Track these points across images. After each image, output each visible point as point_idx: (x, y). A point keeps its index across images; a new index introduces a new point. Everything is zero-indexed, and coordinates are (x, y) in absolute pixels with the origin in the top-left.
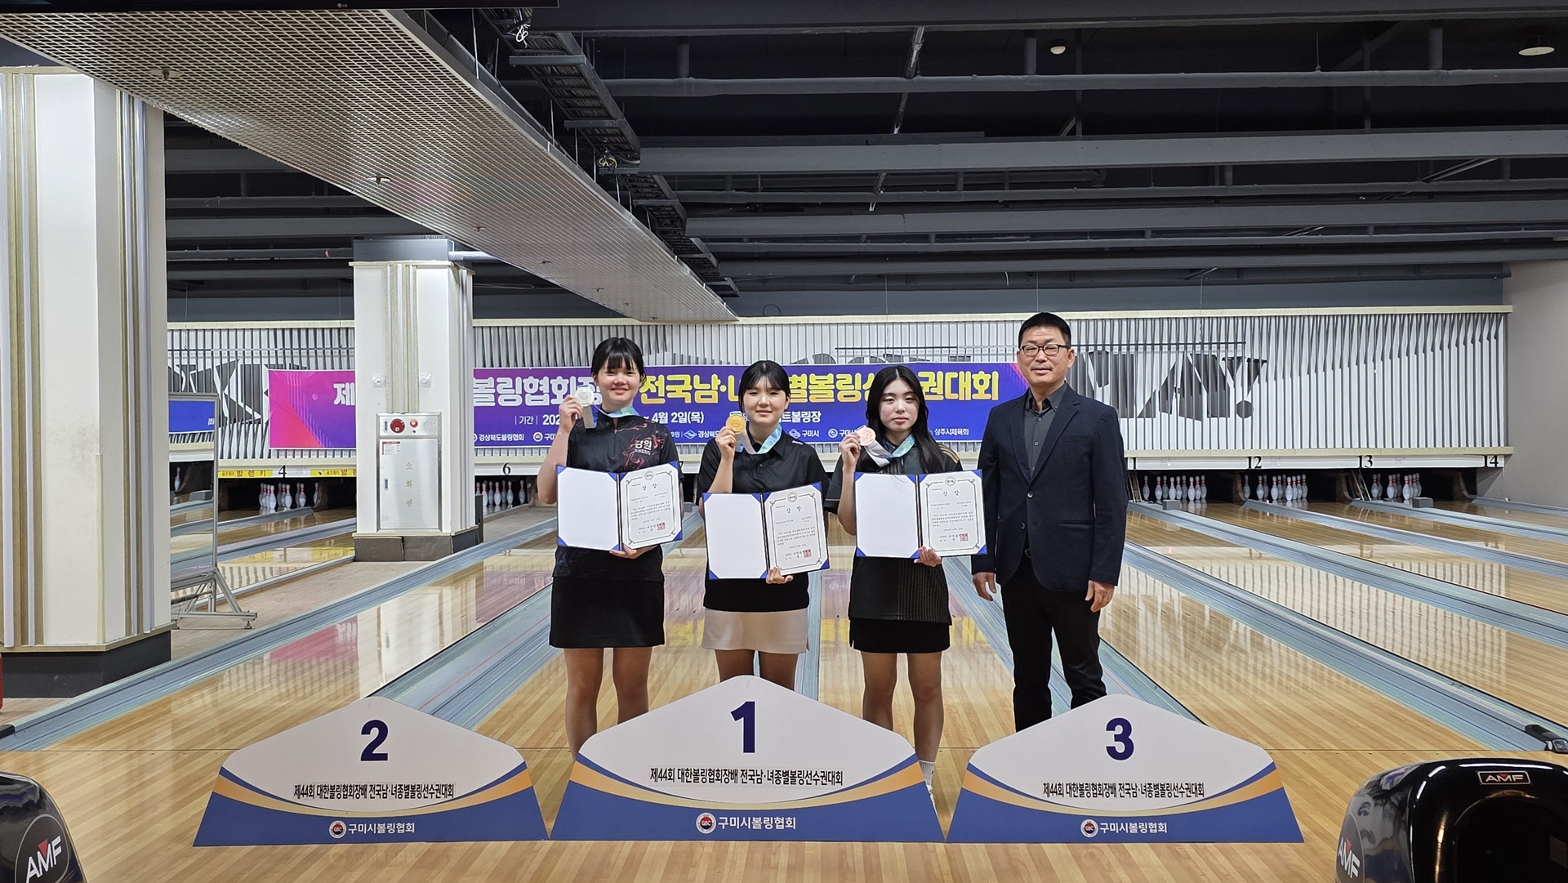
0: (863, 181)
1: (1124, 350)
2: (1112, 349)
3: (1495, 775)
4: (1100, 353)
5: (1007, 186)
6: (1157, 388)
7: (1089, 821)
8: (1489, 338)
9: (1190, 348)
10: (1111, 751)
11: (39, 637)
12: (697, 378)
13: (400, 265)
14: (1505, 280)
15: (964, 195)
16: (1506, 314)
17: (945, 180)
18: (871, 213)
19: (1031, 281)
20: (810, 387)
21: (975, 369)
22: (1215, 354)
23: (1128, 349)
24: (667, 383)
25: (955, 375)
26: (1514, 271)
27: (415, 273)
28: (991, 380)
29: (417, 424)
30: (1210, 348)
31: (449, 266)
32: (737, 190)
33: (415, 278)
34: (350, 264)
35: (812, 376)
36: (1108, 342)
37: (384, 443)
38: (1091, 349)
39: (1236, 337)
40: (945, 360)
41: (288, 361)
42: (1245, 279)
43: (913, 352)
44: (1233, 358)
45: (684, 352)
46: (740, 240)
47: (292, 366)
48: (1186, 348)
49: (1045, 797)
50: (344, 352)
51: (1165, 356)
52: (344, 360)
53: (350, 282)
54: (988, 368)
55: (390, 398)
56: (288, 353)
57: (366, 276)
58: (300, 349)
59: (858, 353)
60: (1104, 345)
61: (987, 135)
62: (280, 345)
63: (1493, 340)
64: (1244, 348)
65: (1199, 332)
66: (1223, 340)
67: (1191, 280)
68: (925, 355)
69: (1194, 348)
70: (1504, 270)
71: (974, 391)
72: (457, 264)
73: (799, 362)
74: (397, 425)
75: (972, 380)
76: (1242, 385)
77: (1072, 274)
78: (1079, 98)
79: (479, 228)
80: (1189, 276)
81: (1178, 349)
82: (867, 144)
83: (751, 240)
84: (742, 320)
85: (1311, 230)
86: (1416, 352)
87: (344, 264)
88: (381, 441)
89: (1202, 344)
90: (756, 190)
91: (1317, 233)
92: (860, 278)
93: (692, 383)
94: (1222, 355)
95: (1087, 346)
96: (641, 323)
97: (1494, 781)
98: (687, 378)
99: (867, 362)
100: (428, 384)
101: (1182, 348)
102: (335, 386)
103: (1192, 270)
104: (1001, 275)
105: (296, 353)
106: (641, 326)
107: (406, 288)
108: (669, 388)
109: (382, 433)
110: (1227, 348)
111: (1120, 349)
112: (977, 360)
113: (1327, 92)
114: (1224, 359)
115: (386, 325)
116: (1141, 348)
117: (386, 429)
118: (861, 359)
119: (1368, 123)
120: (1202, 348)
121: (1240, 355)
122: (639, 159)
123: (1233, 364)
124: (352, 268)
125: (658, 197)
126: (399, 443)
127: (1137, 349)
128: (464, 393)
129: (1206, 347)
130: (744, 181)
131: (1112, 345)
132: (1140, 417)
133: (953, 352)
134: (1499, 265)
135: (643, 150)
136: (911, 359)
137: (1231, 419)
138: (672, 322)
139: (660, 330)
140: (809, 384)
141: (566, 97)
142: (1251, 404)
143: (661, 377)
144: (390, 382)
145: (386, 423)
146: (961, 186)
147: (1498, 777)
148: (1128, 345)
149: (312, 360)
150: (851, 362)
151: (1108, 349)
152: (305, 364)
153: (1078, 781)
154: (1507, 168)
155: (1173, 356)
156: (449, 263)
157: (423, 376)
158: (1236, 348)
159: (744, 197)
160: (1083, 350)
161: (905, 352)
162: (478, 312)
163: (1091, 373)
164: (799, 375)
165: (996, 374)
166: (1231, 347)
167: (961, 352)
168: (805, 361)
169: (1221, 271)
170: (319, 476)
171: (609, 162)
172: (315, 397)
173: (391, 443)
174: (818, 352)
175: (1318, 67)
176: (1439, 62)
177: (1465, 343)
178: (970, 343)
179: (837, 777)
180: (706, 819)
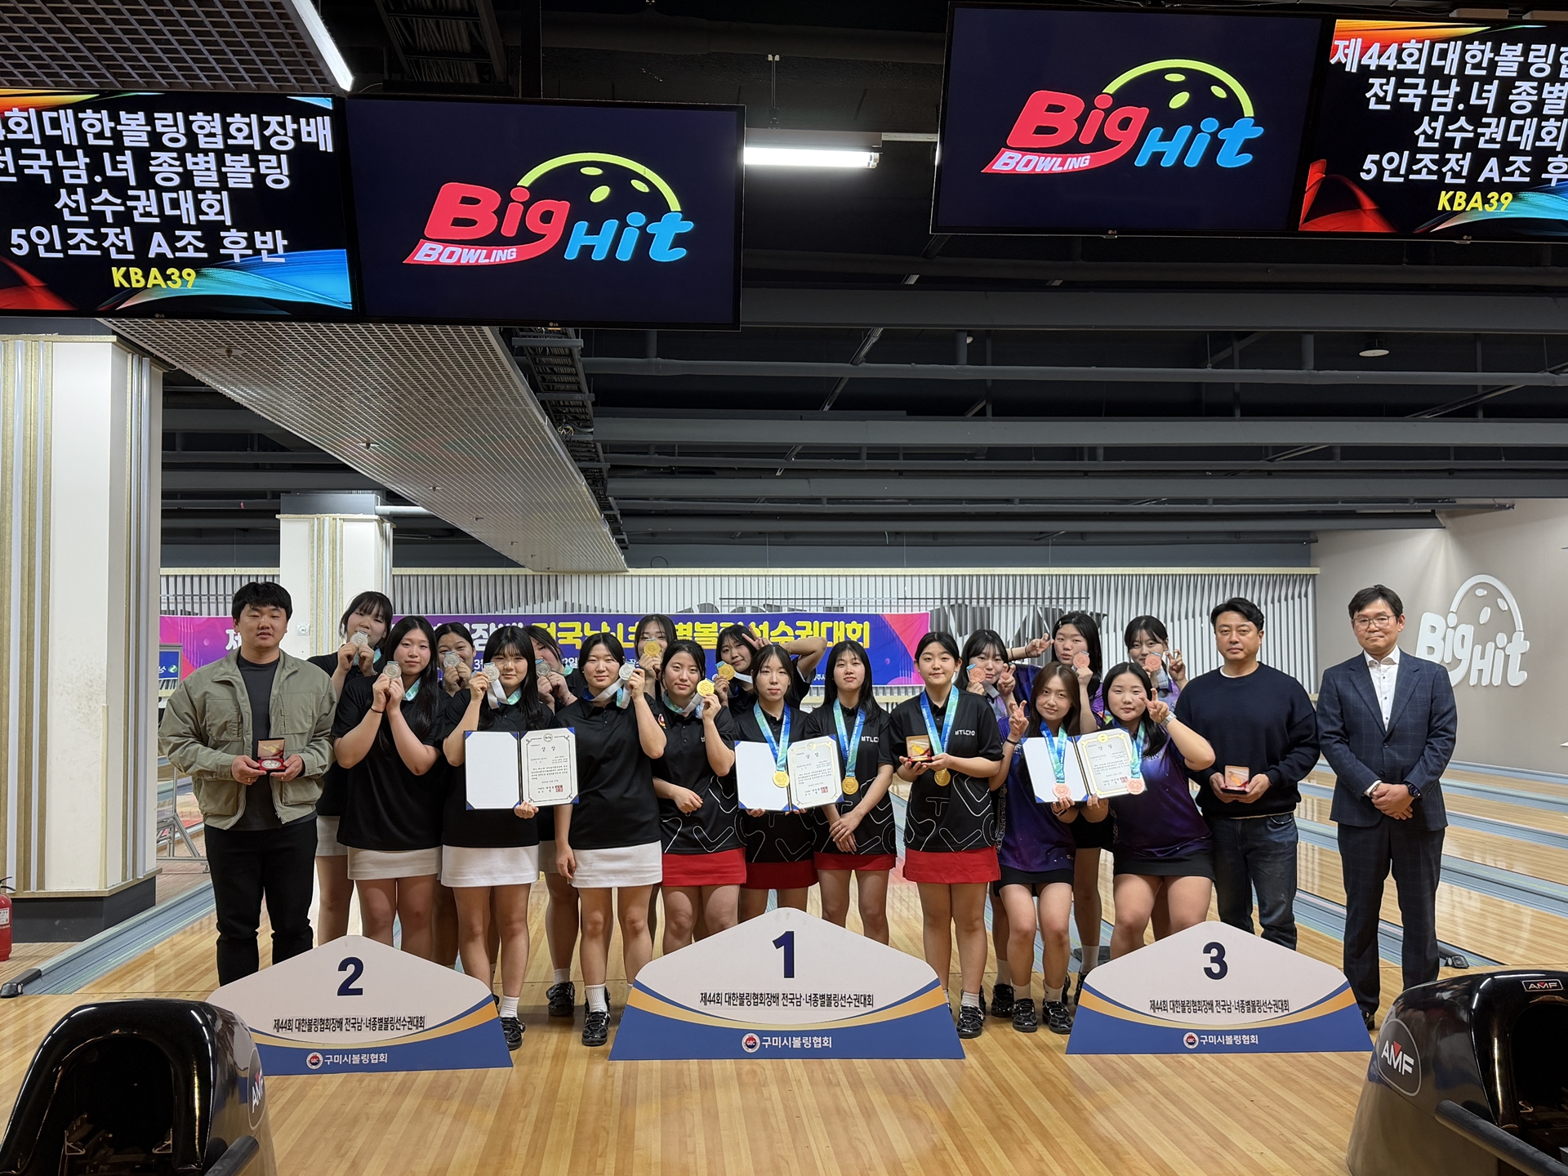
0: (778, 451)
1: (982, 602)
2: (971, 603)
4: (960, 606)
5: (901, 457)
7: (1190, 1033)
8: (1300, 597)
9: (1040, 602)
10: (1208, 971)
11: (41, 883)
12: (587, 625)
13: (327, 518)
14: (1313, 545)
15: (867, 464)
16: (1314, 575)
17: (852, 453)
18: (778, 477)
19: (899, 539)
20: (695, 634)
21: (848, 619)
22: (1062, 608)
23: (986, 603)
24: (559, 630)
25: (829, 624)
26: (1320, 538)
27: (342, 526)
28: (862, 629)
30: (1058, 602)
31: (376, 520)
32: (659, 454)
33: (342, 531)
34: (277, 516)
35: (697, 624)
36: (967, 596)
38: (953, 602)
39: (1080, 593)
40: (821, 611)
41: (180, 607)
42: (1088, 540)
43: (791, 603)
45: (575, 601)
48: (1036, 602)
49: (1151, 1012)
51: (1018, 609)
53: (276, 533)
54: (861, 619)
55: (314, 646)
57: (293, 530)
58: (193, 595)
59: (740, 603)
60: (964, 599)
61: (908, 414)
63: (1304, 599)
64: (1087, 602)
65: (1048, 588)
66: (1068, 596)
67: (1042, 541)
68: (803, 606)
69: (1044, 602)
70: (1312, 537)
72: (383, 518)
73: (685, 611)
75: (846, 629)
77: (935, 535)
78: (989, 386)
79: (433, 488)
80: (1039, 538)
81: (1029, 602)
82: (800, 419)
83: (658, 499)
84: (632, 571)
85: (1158, 501)
87: (272, 513)
89: (1051, 599)
90: (673, 454)
91: (1164, 503)
92: (745, 534)
93: (582, 631)
95: (949, 599)
96: (534, 573)
98: (577, 625)
99: (748, 611)
101: (1033, 602)
102: (228, 632)
103: (1040, 533)
104: (881, 535)
106: (533, 576)
107: (333, 541)
108: (560, 634)
110: (1072, 602)
111: (978, 603)
112: (850, 611)
113: (1197, 386)
115: (312, 576)
116: (996, 602)
118: (742, 609)
119: (1238, 412)
120: (1051, 602)
122: (590, 427)
124: (279, 520)
125: (591, 460)
127: (993, 603)
129: (1054, 601)
130: (665, 449)
131: (971, 599)
133: (828, 603)
134: (1308, 532)
135: (595, 420)
136: (789, 609)
138: (564, 572)
139: (553, 580)
140: (694, 631)
141: (546, 373)
143: (553, 624)
144: (314, 629)
146: (864, 456)
148: (986, 599)
149: (205, 607)
150: (734, 611)
151: (967, 602)
152: (197, 610)
154: (1338, 451)
155: (1025, 609)
156: (377, 517)
158: (1080, 602)
159: (665, 461)
160: (945, 602)
161: (784, 603)
162: (398, 561)
163: (953, 624)
164: (685, 623)
165: (867, 624)
166: (1076, 602)
167: (836, 604)
168: (690, 610)
169: (1068, 534)
171: (568, 430)
172: (206, 643)
174: (703, 601)
175: (1210, 365)
176: (1311, 364)
177: (1279, 601)
178: (843, 596)
179: (868, 999)
180: (751, 1039)
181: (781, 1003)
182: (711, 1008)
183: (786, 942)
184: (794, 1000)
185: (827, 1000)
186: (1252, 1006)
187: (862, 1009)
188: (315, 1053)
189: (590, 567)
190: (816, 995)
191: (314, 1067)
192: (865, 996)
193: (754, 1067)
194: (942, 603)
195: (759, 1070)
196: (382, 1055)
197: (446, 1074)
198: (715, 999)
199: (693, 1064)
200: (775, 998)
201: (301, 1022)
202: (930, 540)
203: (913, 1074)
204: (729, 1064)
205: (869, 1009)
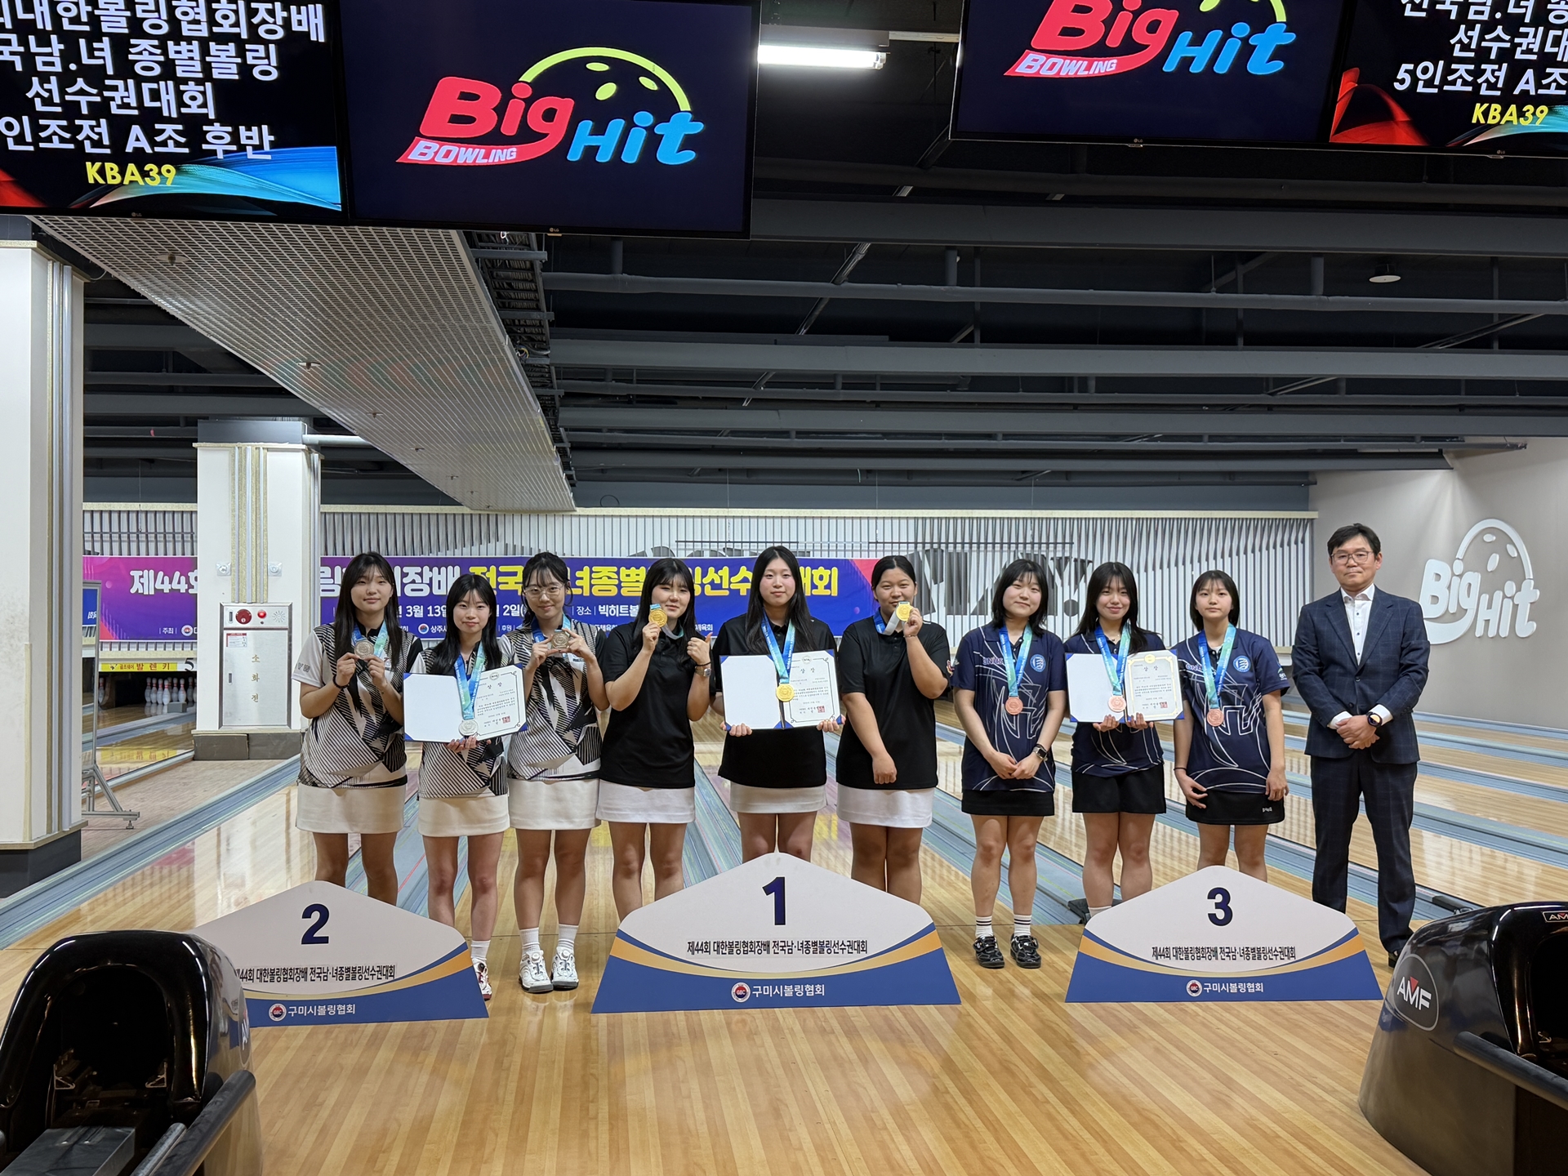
0: (750, 377)
1: (959, 547)
2: (947, 547)
4: (935, 551)
5: (878, 387)
6: (989, 586)
7: (1194, 981)
8: (1296, 543)
9: (1021, 546)
10: (1213, 917)
13: (250, 447)
14: (1312, 488)
15: (842, 394)
16: (1312, 519)
17: (825, 381)
18: (745, 408)
19: (871, 479)
21: (815, 564)
22: (1044, 554)
23: (963, 548)
24: (499, 574)
26: (1320, 479)
27: (265, 457)
28: (830, 576)
29: (265, 615)
30: (1040, 548)
31: (303, 450)
32: (617, 381)
33: (265, 461)
34: (194, 445)
36: (943, 540)
37: (228, 635)
38: (928, 547)
39: (1064, 537)
42: (1074, 481)
43: (753, 546)
44: (1061, 558)
45: (517, 543)
46: (599, 430)
48: (1017, 548)
49: (1153, 959)
51: (997, 555)
54: (828, 564)
55: (236, 587)
57: (211, 460)
59: (698, 546)
60: (940, 543)
61: (892, 339)
63: (1300, 545)
64: (1071, 548)
65: (1029, 533)
66: (1052, 540)
67: (1024, 482)
69: (1025, 548)
70: (1311, 478)
71: (814, 586)
72: (311, 448)
73: (638, 555)
74: (244, 616)
75: (812, 575)
76: (1070, 584)
77: (909, 473)
78: (978, 308)
79: (374, 414)
80: (1021, 478)
81: (1009, 548)
82: (776, 344)
83: (611, 430)
84: (580, 511)
85: (1151, 438)
86: (1231, 555)
87: (187, 443)
88: (225, 632)
89: (1033, 544)
90: (631, 381)
91: (1156, 440)
92: (705, 471)
94: (1051, 555)
95: (924, 543)
96: (472, 512)
99: (707, 555)
100: (278, 573)
101: (1013, 547)
102: (132, 573)
103: (1024, 472)
104: (853, 472)
105: (88, 537)
106: (471, 515)
107: (257, 474)
108: (501, 579)
109: (227, 624)
110: (1055, 548)
111: (955, 547)
112: (817, 556)
113: (1197, 311)
114: (1052, 559)
115: (233, 510)
116: (974, 546)
117: (231, 620)
118: (700, 553)
119: (1241, 341)
120: (1033, 548)
121: (1067, 554)
122: (546, 350)
123: (1061, 564)
124: (196, 449)
125: (544, 388)
126: (245, 634)
127: (971, 548)
128: (313, 580)
129: (1036, 546)
130: (623, 375)
131: (947, 543)
132: (973, 614)
134: (1306, 473)
135: (552, 341)
136: (751, 554)
137: (1059, 617)
138: (506, 511)
139: (493, 520)
142: (1078, 603)
143: (493, 568)
144: (237, 571)
145: (231, 613)
146: (839, 386)
148: (963, 543)
149: (106, 546)
150: (691, 555)
151: (943, 547)
152: (97, 549)
153: (1184, 945)
154: (1343, 385)
155: (1005, 555)
156: (304, 447)
157: (274, 563)
158: (1064, 548)
159: (623, 389)
160: (920, 547)
161: (745, 546)
162: (326, 498)
163: (927, 570)
164: (638, 568)
165: (835, 570)
166: (1059, 547)
167: (801, 548)
168: (644, 553)
169: (1054, 473)
170: (111, 670)
171: (521, 352)
172: (108, 585)
173: (236, 634)
174: (657, 544)
175: (1214, 289)
176: (1320, 287)
177: (1275, 547)
178: (810, 539)
179: (861, 946)
180: (741, 988)
181: (772, 951)
182: (699, 958)
183: (777, 888)
184: (786, 947)
185: (819, 947)
186: (1256, 953)
187: (856, 956)
188: (277, 1005)
189: (534, 505)
190: (807, 942)
191: (277, 1019)
192: (858, 942)
193: (744, 1017)
194: (916, 547)
195: (749, 1019)
196: (350, 1006)
197: (420, 1025)
198: (704, 948)
199: (680, 1015)
200: (766, 945)
201: (263, 972)
202: (904, 479)
203: (910, 1023)
204: (718, 1015)
205: (863, 955)
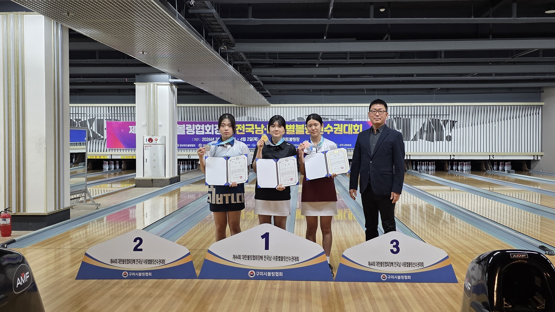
0: (314, 55)
1: (407, 116)
2: (402, 117)
3: (516, 255)
4: (398, 118)
5: (365, 58)
6: (418, 130)
7: (384, 275)
8: (536, 114)
9: (430, 116)
10: (392, 251)
11: (24, 210)
12: (256, 125)
13: (152, 84)
14: (542, 93)
15: (349, 61)
16: (542, 106)
17: (343, 55)
18: (317, 67)
19: (374, 92)
20: (296, 129)
21: (354, 123)
22: (439, 119)
24: (246, 127)
25: (347, 125)
26: (545, 90)
27: (157, 87)
28: (359, 127)
29: (157, 140)
30: (437, 117)
31: (169, 85)
32: (270, 59)
33: (157, 89)
34: (134, 83)
35: (297, 125)
36: (401, 114)
37: (146, 146)
38: (395, 117)
39: (446, 113)
40: (344, 120)
41: (113, 118)
42: (450, 92)
43: (332, 117)
44: (445, 120)
45: (252, 116)
46: (271, 76)
47: (115, 120)
48: (428, 117)
49: (369, 266)
50: (133, 115)
51: (421, 119)
52: (133, 118)
53: (134, 90)
54: (359, 123)
55: (148, 130)
56: (113, 115)
57: (140, 88)
58: (117, 114)
60: (399, 115)
61: (357, 40)
62: (110, 112)
64: (449, 117)
65: (433, 111)
66: (442, 114)
67: (431, 92)
68: (337, 118)
69: (431, 117)
70: (542, 90)
71: (353, 131)
72: (172, 84)
73: (292, 120)
74: (150, 140)
75: (353, 127)
76: (448, 130)
77: (388, 90)
78: (389, 27)
79: (178, 71)
81: (426, 117)
82: (315, 43)
83: (275, 76)
84: (272, 105)
85: (473, 75)
86: (510, 119)
87: (132, 83)
88: (145, 145)
89: (434, 115)
90: (277, 59)
91: (476, 76)
92: (314, 91)
93: (254, 127)
94: (441, 119)
95: (394, 115)
96: (237, 106)
97: (516, 257)
98: (252, 125)
100: (161, 126)
101: (427, 116)
103: (431, 89)
104: (363, 90)
105: (116, 115)
106: (236, 107)
107: (154, 93)
108: (246, 129)
109: (145, 143)
110: (443, 116)
111: (405, 117)
112: (355, 120)
113: (477, 25)
114: (442, 121)
115: (147, 105)
116: (413, 116)
117: (146, 141)
119: (491, 37)
120: (434, 117)
121: (447, 119)
122: (235, 47)
123: (445, 122)
124: (135, 85)
125: (242, 61)
126: (151, 146)
127: (411, 117)
128: (174, 130)
130: (272, 55)
131: (402, 115)
132: (412, 140)
133: (346, 117)
134: (540, 88)
135: (236, 44)
136: (331, 120)
137: (444, 142)
138: (247, 106)
139: (243, 108)
141: (209, 25)
142: (451, 136)
143: (244, 125)
144: (148, 125)
145: (147, 139)
146: (348, 58)
147: (517, 255)
149: (122, 118)
151: (401, 116)
152: (119, 119)
153: (380, 261)
154: (541, 53)
155: (424, 119)
156: (169, 83)
157: (160, 123)
158: (446, 116)
159: (272, 61)
161: (329, 117)
162: (179, 101)
163: (395, 125)
164: (292, 125)
165: (361, 125)
167: (349, 117)
168: (294, 120)
169: (441, 89)
170: (124, 158)
171: (224, 48)
172: (122, 131)
173: (148, 146)
174: (299, 117)
175: (473, 16)
176: (515, 15)
177: (527, 116)
178: (352, 114)
179: (297, 259)
180: (252, 272)
181: (263, 259)
182: (236, 261)
183: (266, 237)
184: (269, 258)
185: (281, 259)
186: (409, 264)
187: (295, 262)
189: (254, 103)
190: (277, 257)
192: (296, 257)
194: (391, 117)
198: (239, 257)
200: (261, 257)
202: (386, 93)
205: (297, 262)
